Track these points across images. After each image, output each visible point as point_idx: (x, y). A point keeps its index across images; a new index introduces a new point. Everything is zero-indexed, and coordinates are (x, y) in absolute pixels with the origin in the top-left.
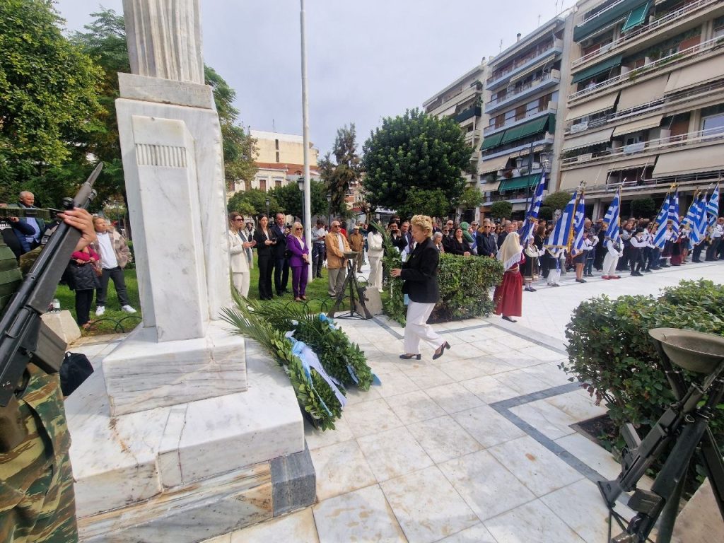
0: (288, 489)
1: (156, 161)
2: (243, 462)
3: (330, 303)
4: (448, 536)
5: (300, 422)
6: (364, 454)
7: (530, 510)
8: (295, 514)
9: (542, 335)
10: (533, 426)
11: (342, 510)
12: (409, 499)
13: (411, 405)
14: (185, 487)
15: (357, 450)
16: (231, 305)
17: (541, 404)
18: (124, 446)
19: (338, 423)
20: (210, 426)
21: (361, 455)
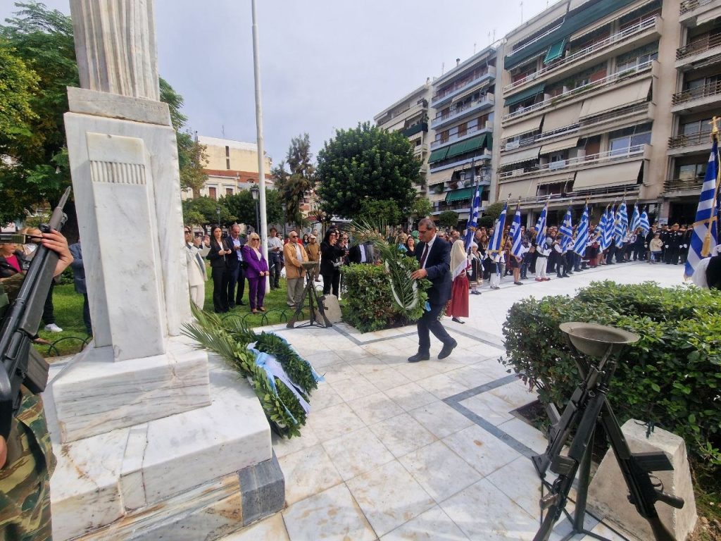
0: (257, 497)
1: (113, 178)
2: (210, 476)
3: (289, 313)
4: (409, 520)
5: (267, 431)
6: (329, 456)
7: (478, 489)
8: (265, 521)
9: (486, 334)
10: (480, 415)
11: (311, 511)
12: (373, 493)
13: (372, 407)
14: (149, 508)
15: (323, 453)
16: (191, 320)
17: (486, 395)
18: (81, 472)
19: (303, 430)
20: (174, 443)
21: (327, 458)
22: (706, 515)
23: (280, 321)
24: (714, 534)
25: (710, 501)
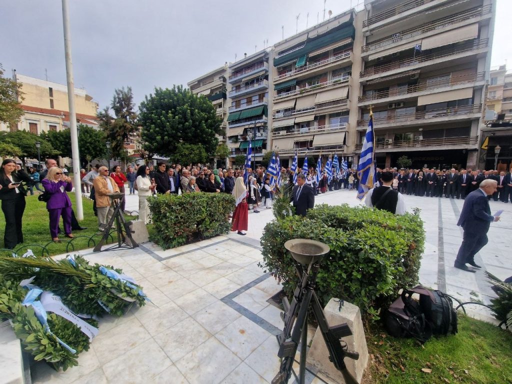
6: (107, 379)
13: (161, 316)
15: (101, 377)
17: (252, 290)
19: (84, 357)
22: (373, 353)
23: (89, 246)
24: (377, 365)
25: (375, 341)
